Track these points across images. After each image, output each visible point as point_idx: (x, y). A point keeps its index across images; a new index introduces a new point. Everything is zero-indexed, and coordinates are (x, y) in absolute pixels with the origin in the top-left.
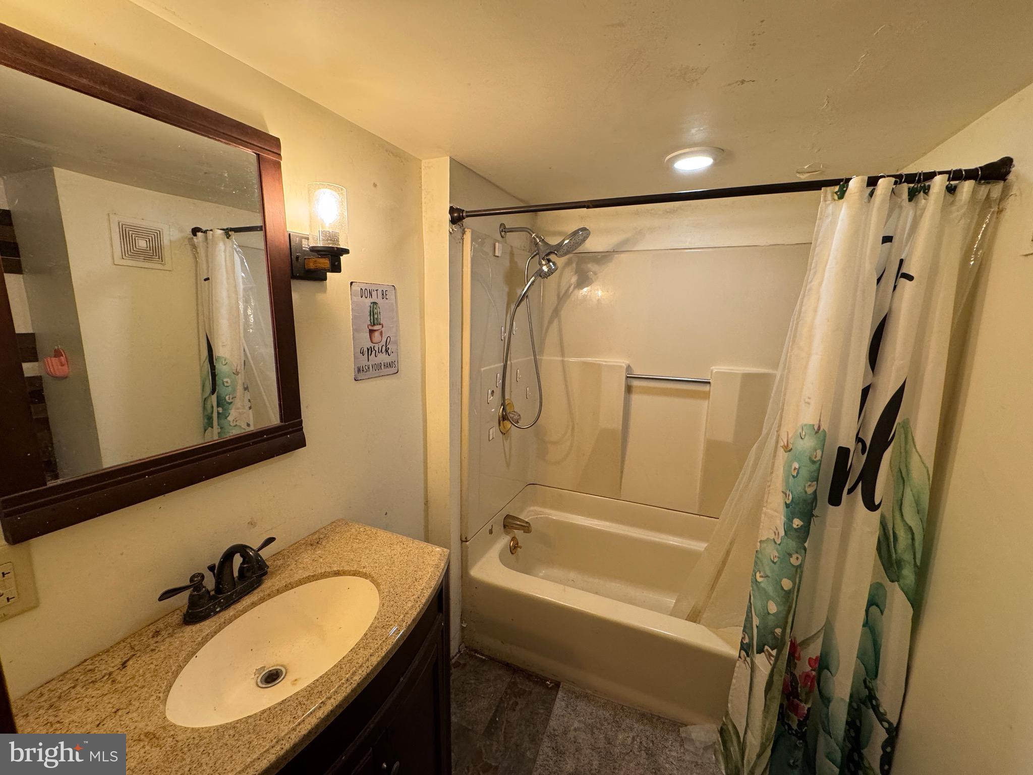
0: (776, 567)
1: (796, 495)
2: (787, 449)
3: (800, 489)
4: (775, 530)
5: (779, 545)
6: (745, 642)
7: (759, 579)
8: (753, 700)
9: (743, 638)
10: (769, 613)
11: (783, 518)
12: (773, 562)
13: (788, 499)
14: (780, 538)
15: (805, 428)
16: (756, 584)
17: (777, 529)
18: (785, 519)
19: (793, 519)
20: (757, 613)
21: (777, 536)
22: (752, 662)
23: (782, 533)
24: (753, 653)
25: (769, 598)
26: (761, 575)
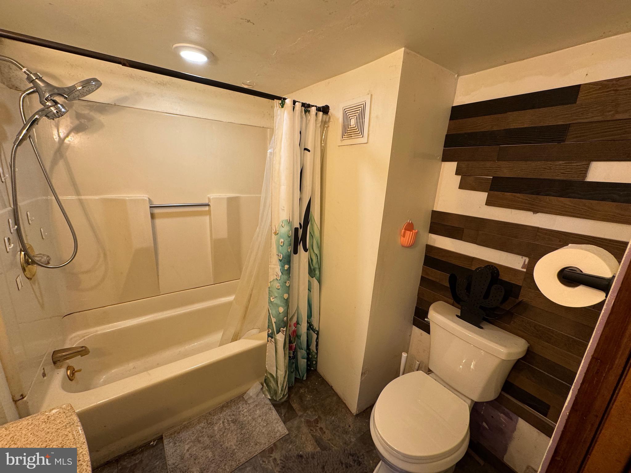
0: (280, 291)
1: (284, 254)
2: (276, 234)
3: (286, 251)
4: (276, 274)
5: (279, 280)
6: (269, 333)
7: (272, 300)
8: (278, 356)
9: (269, 331)
10: (280, 313)
11: (279, 267)
12: (278, 289)
13: (281, 257)
14: (279, 277)
15: (283, 222)
16: (271, 303)
17: (277, 273)
18: (281, 267)
19: (285, 265)
20: (274, 316)
21: (278, 277)
22: (275, 340)
23: (280, 274)
24: (275, 335)
25: (278, 306)
26: (273, 297)
